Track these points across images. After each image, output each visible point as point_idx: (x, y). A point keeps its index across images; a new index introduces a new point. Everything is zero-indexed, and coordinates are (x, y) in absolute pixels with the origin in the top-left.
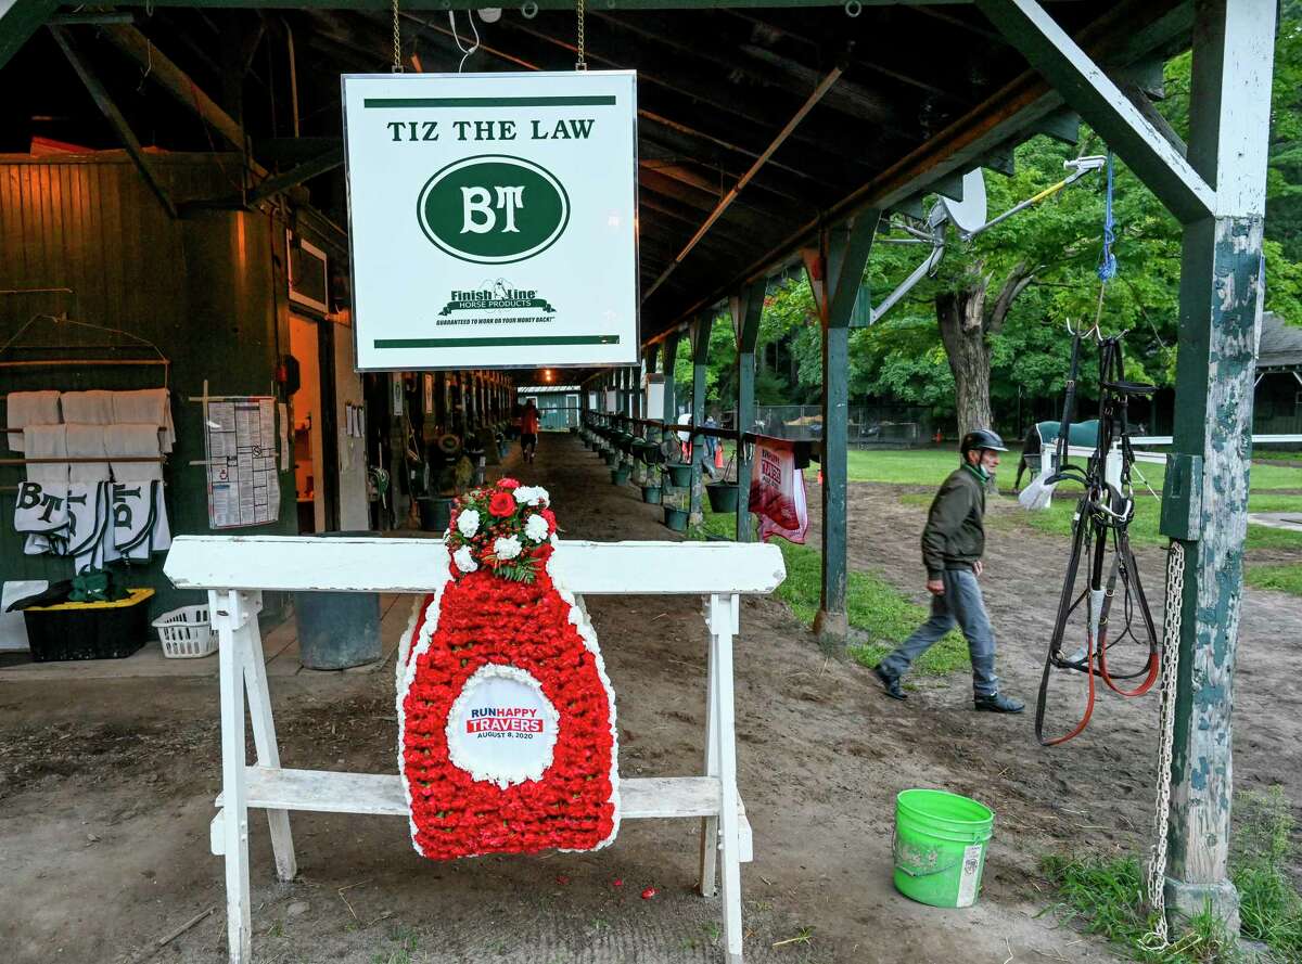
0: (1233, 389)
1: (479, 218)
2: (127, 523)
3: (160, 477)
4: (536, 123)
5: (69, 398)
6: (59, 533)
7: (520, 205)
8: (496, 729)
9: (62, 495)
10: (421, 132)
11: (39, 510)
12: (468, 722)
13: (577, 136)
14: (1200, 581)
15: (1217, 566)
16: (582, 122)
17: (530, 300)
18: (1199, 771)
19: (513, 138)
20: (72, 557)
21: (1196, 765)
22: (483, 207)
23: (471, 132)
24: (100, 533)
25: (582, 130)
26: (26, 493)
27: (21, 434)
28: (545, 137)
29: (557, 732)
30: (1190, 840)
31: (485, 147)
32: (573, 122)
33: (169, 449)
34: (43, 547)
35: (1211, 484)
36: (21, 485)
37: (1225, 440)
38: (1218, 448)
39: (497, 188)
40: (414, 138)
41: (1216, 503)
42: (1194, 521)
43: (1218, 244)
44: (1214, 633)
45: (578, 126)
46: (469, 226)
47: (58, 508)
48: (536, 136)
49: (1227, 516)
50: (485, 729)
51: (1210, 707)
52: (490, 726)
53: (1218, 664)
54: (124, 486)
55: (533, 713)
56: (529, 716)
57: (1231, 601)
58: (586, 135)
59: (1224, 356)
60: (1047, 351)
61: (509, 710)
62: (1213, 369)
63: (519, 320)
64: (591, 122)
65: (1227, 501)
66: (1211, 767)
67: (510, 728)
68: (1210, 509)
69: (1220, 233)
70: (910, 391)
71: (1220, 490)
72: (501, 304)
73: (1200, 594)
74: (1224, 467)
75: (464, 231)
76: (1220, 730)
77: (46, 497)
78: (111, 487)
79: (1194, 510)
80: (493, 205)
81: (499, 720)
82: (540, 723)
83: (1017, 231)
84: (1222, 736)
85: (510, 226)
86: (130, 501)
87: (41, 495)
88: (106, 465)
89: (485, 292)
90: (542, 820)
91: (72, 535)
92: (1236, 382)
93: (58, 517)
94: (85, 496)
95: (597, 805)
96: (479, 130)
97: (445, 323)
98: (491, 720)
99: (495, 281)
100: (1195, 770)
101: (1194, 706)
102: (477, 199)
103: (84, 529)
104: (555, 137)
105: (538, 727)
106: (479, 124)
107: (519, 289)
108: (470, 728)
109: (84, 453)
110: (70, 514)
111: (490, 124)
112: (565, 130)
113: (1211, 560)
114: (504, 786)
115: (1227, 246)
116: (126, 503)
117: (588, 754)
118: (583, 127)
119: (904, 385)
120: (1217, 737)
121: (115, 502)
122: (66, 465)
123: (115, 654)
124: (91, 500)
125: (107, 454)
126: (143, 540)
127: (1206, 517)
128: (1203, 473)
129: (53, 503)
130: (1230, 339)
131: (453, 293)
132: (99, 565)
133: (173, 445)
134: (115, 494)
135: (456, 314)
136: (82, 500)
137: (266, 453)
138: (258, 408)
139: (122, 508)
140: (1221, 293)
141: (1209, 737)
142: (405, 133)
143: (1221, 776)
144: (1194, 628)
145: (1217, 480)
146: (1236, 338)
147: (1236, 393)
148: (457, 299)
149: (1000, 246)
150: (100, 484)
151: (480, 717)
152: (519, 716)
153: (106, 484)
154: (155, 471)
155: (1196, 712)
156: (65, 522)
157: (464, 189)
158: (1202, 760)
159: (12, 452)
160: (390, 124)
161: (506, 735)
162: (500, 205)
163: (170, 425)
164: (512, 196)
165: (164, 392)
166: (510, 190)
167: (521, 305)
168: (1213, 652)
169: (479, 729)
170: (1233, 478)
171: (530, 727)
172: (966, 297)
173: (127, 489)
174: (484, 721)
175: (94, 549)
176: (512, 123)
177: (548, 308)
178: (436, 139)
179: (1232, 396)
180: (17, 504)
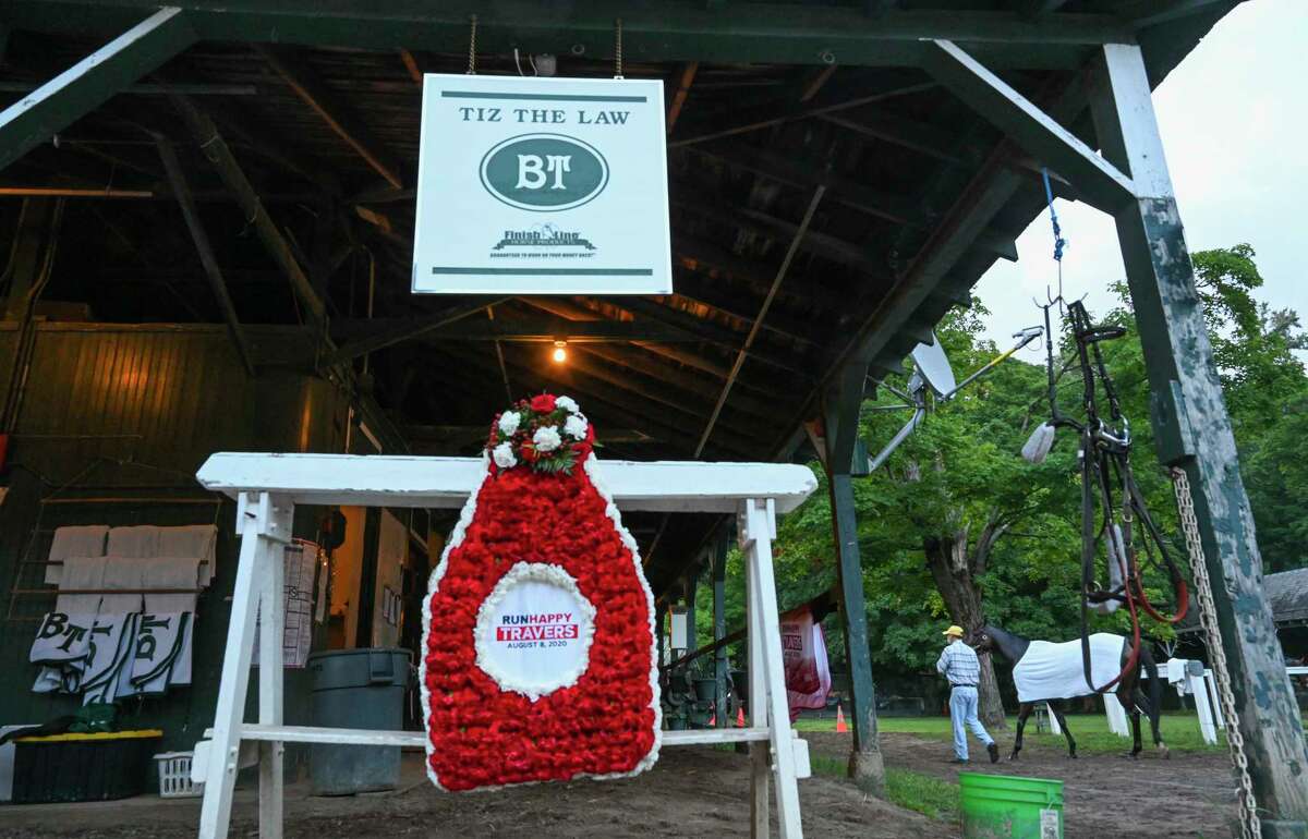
0: (1188, 326)
1: (532, 177)
2: (149, 655)
3: (192, 609)
4: (582, 113)
5: (117, 533)
6: (75, 664)
7: (567, 169)
8: (528, 638)
9: (89, 626)
10: (486, 115)
11: (60, 639)
12: (499, 629)
13: (616, 122)
14: (1207, 493)
15: (1219, 479)
16: (619, 114)
17: (575, 240)
18: (1260, 687)
19: (562, 122)
20: (83, 690)
21: (1255, 679)
22: (536, 169)
23: (528, 117)
24: (119, 664)
25: (620, 119)
26: (50, 622)
27: (60, 567)
28: (589, 122)
29: (593, 631)
30: (1273, 767)
31: (540, 127)
32: (612, 114)
33: (207, 582)
34: (54, 682)
35: (1193, 405)
36: (47, 616)
37: (1194, 368)
38: (1190, 374)
39: (549, 157)
40: (481, 119)
41: (1201, 421)
42: (1187, 438)
43: (1146, 217)
44: (1234, 543)
45: (617, 116)
46: (523, 182)
47: (80, 639)
48: (582, 121)
49: (1215, 434)
50: (516, 639)
51: (1251, 618)
52: (521, 636)
53: (1247, 574)
54: (153, 617)
55: (568, 617)
56: (563, 621)
57: (1240, 512)
58: (623, 122)
59: (1173, 300)
60: (1030, 618)
61: (543, 616)
62: (1168, 310)
63: (564, 255)
64: (627, 113)
65: (1211, 420)
66: (1271, 684)
67: (542, 637)
68: (1198, 427)
69: (1144, 210)
70: (913, 657)
71: (1201, 410)
72: (548, 242)
73: (1211, 505)
74: (1200, 391)
75: (519, 186)
76: (1268, 644)
77: (71, 627)
78: (140, 618)
79: (1184, 427)
80: (544, 168)
81: (531, 628)
82: (575, 628)
83: (984, 477)
84: (1272, 650)
85: (559, 184)
86: (156, 632)
87: (66, 626)
88: (140, 596)
89: (535, 233)
90: (574, 734)
91: (88, 667)
92: (1190, 321)
93: (78, 648)
94: (111, 627)
95: (636, 710)
96: (535, 116)
97: (498, 255)
98: (523, 629)
99: (543, 224)
100: (1256, 687)
101: (1236, 617)
102: (531, 164)
103: (102, 661)
104: (597, 122)
105: (572, 633)
106: (535, 112)
107: (565, 231)
108: (500, 636)
109: (121, 583)
110: (92, 646)
111: (544, 112)
112: (605, 118)
113: (1212, 473)
114: (534, 698)
115: (1153, 220)
116: (153, 635)
117: (626, 653)
118: (620, 117)
119: (907, 651)
120: (1267, 650)
121: (140, 633)
122: (99, 597)
123: (105, 795)
124: (116, 632)
125: (143, 586)
126: (162, 672)
127: (1196, 434)
128: (1184, 396)
129: (77, 633)
130: (1175, 288)
131: (507, 233)
132: (109, 699)
133: (212, 579)
134: (143, 625)
135: (507, 249)
136: (107, 631)
137: (302, 596)
138: (301, 551)
139: (146, 639)
140: (1157, 252)
141: (1260, 650)
142: (474, 115)
143: (1283, 694)
144: (1214, 539)
145: (1197, 402)
146: (1179, 286)
147: (1192, 329)
148: (509, 237)
149: (972, 492)
150: (130, 615)
151: (511, 625)
152: (553, 622)
153: (136, 615)
154: (188, 603)
155: (1239, 623)
156: (84, 654)
157: (520, 156)
158: (1260, 674)
159: (47, 584)
160: (462, 109)
161: (538, 645)
162: (550, 169)
163: (212, 559)
164: (560, 163)
165: (212, 528)
166: (559, 158)
167: (566, 243)
168: (1239, 561)
169: (509, 638)
170: (1210, 401)
171: (564, 633)
172: (950, 544)
173: (156, 620)
174: (515, 628)
175: (108, 682)
176: (563, 112)
177: (590, 247)
178: (499, 120)
179: (1190, 332)
180: (40, 633)
